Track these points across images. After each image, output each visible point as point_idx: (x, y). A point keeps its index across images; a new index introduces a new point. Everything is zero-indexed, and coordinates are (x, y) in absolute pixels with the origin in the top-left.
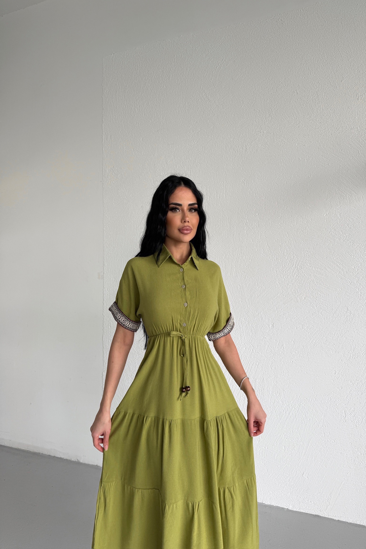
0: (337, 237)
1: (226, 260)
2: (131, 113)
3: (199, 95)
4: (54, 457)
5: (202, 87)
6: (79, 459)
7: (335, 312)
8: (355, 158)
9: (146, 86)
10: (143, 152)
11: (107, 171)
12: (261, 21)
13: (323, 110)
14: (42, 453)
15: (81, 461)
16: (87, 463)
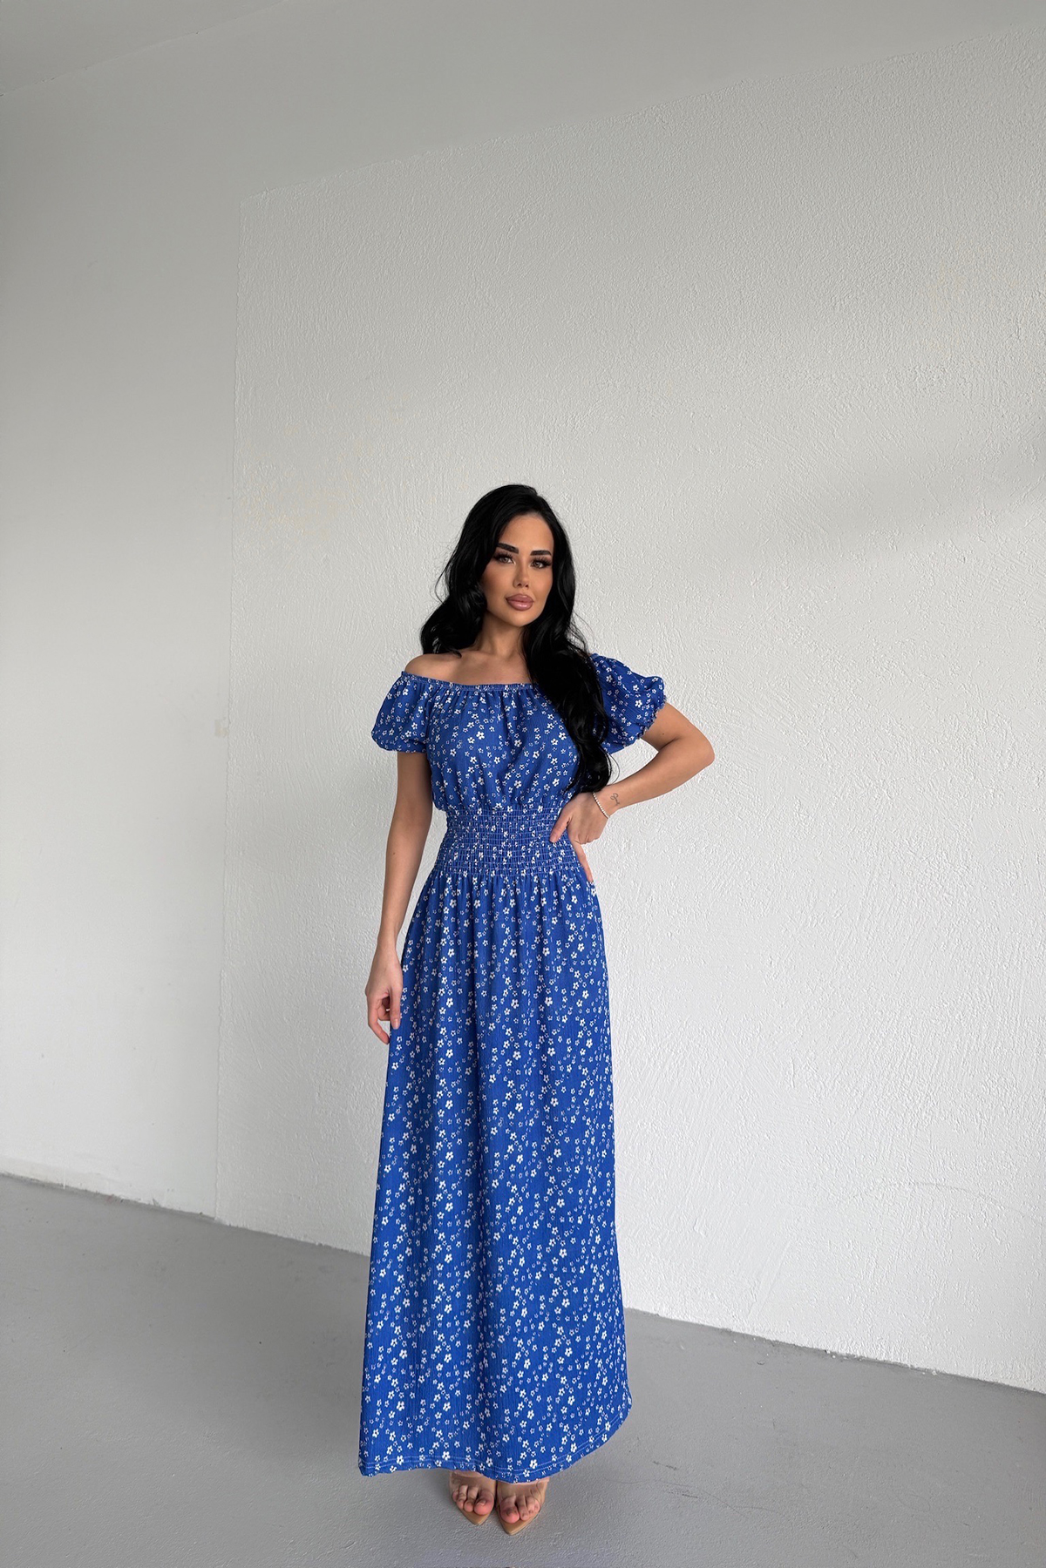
0: (779, 633)
2: (305, 335)
3: (466, 295)
4: (97, 1194)
5: (473, 275)
6: (156, 1199)
7: (771, 812)
8: (824, 445)
9: (343, 271)
10: (332, 428)
11: (245, 473)
12: (615, 121)
13: (754, 331)
14: (66, 1186)
15: (164, 1204)
16: (177, 1209)
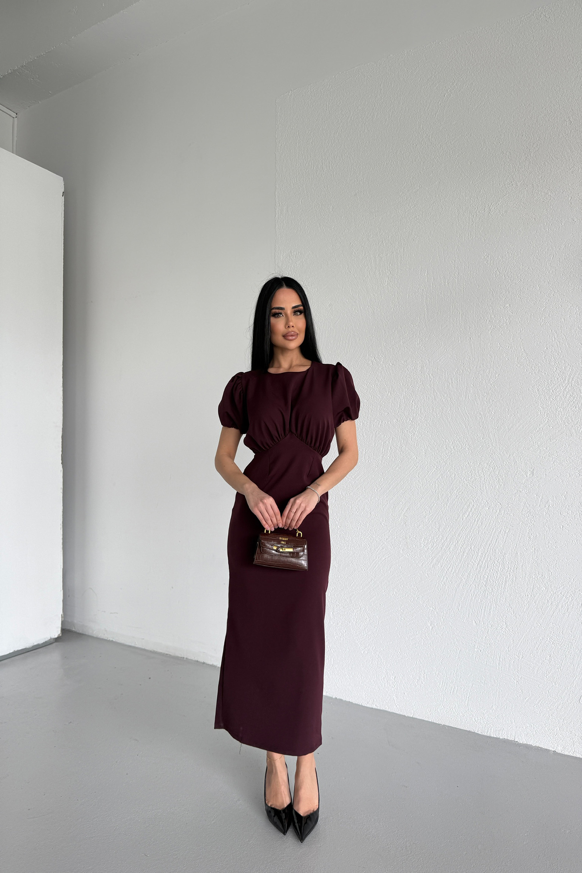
2: (317, 173)
5: (421, 126)
11: (282, 258)
14: (186, 658)
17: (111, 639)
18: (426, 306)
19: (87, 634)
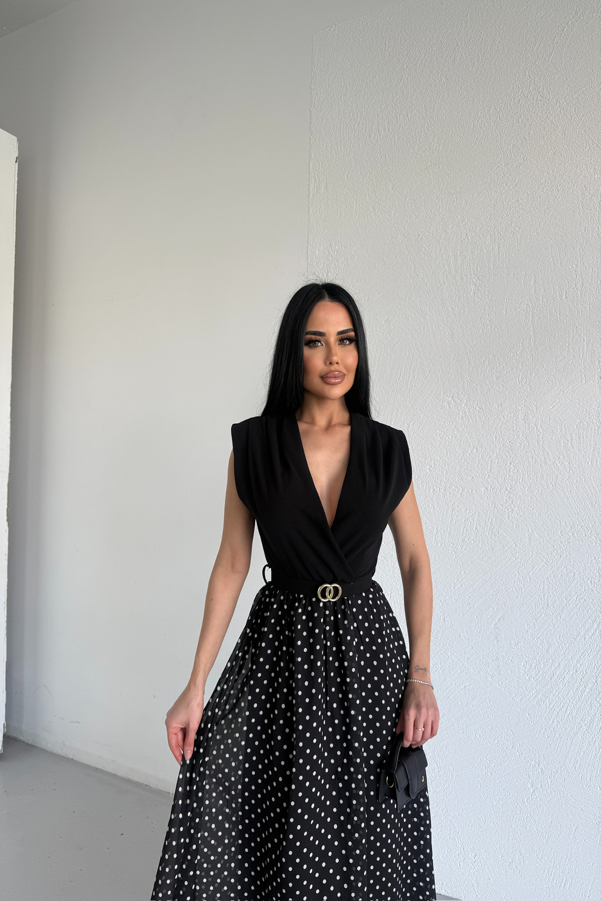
1: (581, 431)
2: (370, 137)
3: (520, 91)
5: (527, 73)
9: (403, 84)
10: (394, 211)
11: (317, 254)
17: (71, 757)
18: (533, 329)
19: (39, 746)
